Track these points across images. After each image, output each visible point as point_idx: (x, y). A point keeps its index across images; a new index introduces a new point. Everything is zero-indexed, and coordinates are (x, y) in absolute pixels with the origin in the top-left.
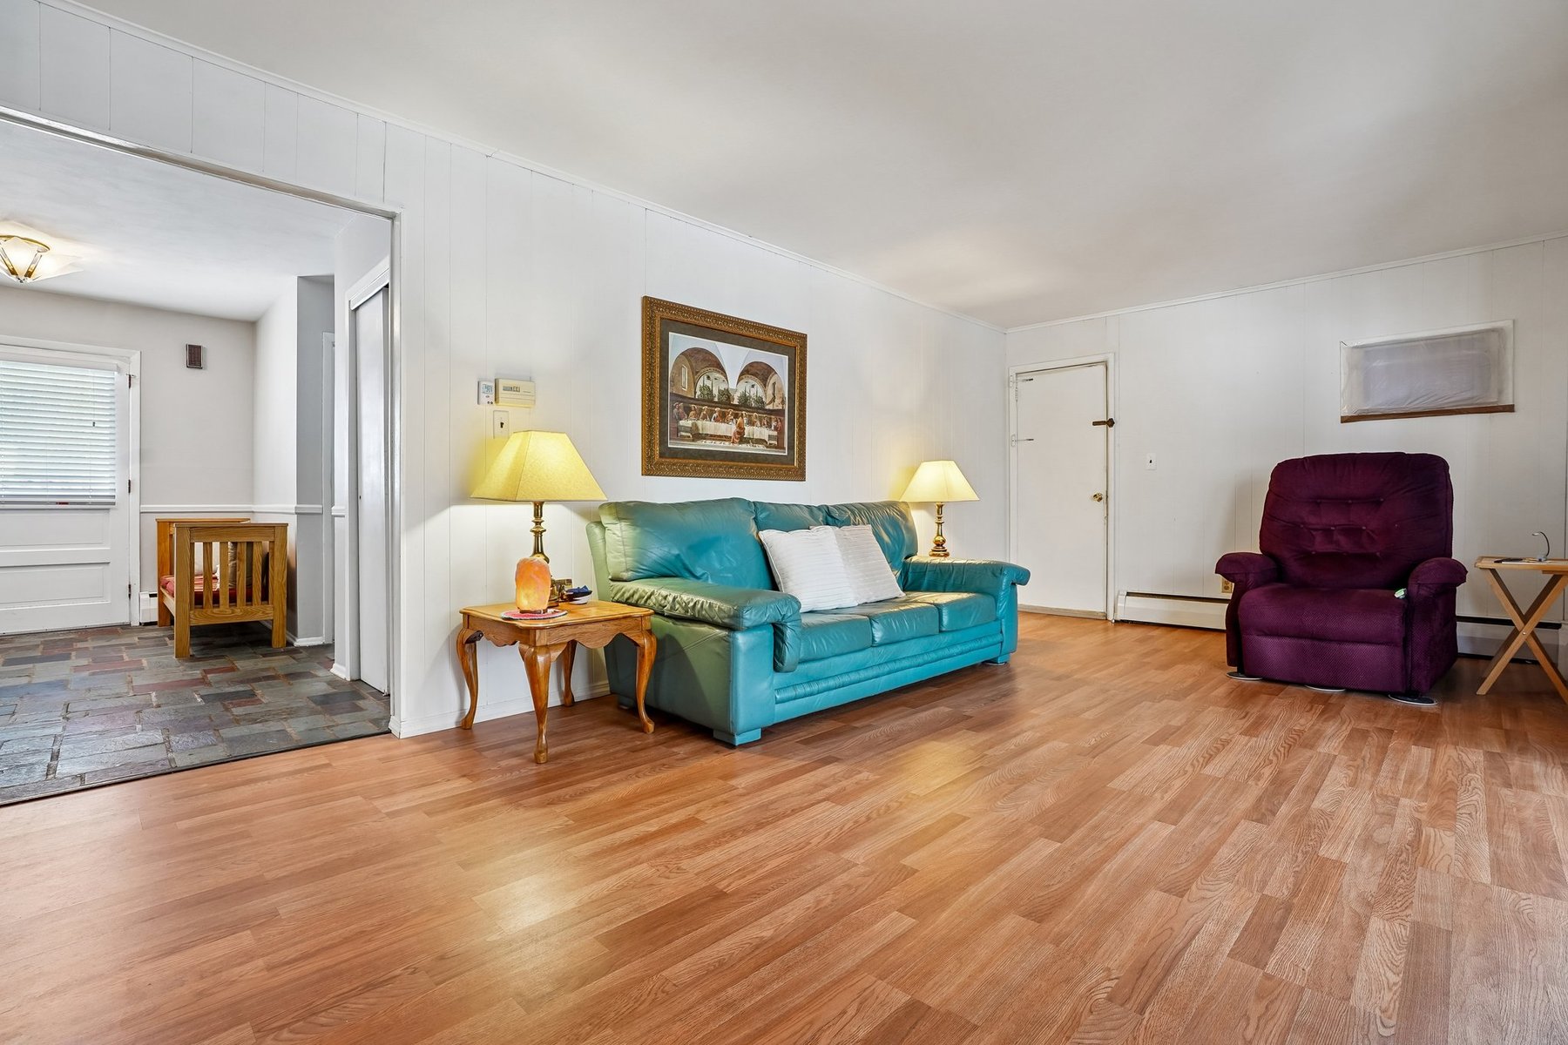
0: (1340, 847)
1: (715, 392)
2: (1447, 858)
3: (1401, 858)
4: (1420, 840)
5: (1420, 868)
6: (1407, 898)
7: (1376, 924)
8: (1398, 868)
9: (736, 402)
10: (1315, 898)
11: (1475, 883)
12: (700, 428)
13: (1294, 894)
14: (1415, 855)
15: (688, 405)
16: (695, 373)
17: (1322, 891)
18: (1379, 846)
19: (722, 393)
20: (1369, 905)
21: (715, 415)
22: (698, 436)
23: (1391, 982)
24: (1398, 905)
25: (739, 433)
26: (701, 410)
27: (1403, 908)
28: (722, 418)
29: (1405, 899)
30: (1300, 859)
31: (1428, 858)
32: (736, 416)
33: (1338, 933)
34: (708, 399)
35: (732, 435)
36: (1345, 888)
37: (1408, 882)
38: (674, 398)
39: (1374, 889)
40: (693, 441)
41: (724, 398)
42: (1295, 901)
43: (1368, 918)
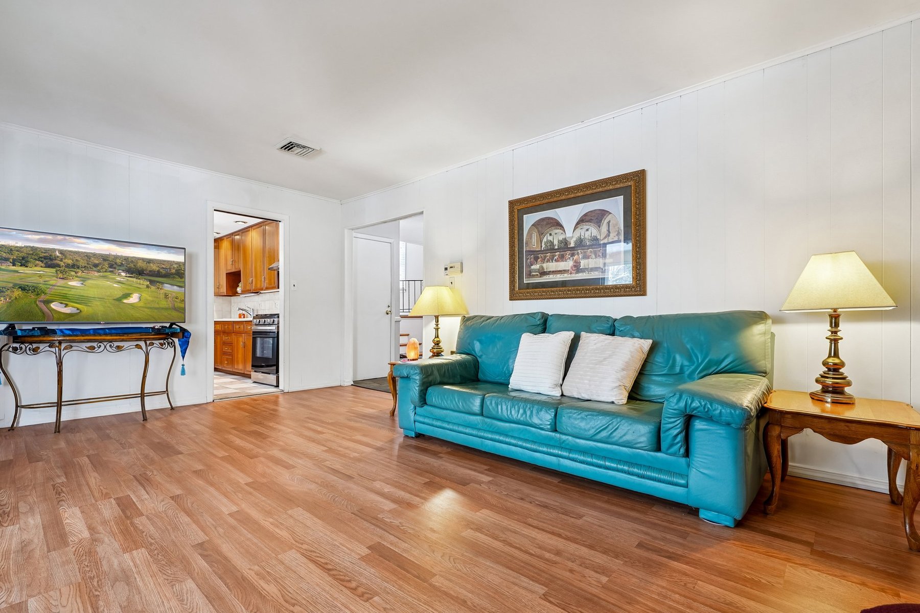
0: (138, 562)
1: (556, 242)
2: (64, 603)
3: (96, 580)
4: (92, 607)
5: (80, 581)
6: (78, 556)
7: (86, 534)
8: (94, 571)
9: (572, 245)
10: (122, 528)
11: (40, 593)
12: (545, 268)
13: (132, 523)
14: (88, 591)
15: (536, 255)
16: (541, 235)
17: (122, 532)
18: (116, 580)
19: (560, 242)
20: (94, 540)
21: (556, 258)
22: (543, 273)
23: (67, 520)
24: (81, 549)
25: (575, 266)
26: (545, 257)
27: (77, 550)
28: (562, 258)
29: (79, 554)
30: (150, 539)
31: (78, 593)
32: (573, 255)
33: (99, 521)
34: (551, 249)
35: (570, 268)
36: (113, 540)
37: (83, 565)
38: (528, 253)
39: (98, 549)
40: (540, 277)
41: (563, 245)
42: (128, 522)
43: (92, 535)
